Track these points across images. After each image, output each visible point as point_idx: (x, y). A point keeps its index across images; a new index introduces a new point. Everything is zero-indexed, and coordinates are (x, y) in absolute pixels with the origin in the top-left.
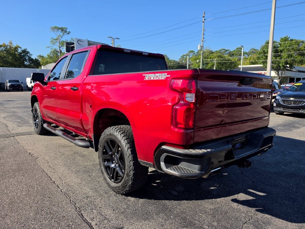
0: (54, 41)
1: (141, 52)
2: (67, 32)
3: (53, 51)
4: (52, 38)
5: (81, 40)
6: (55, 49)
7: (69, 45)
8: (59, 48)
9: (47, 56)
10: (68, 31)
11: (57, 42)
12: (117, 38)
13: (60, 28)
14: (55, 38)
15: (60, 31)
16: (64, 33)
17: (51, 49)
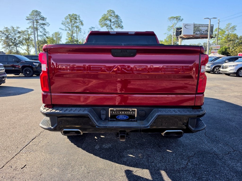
0: (170, 28)
1: (127, 32)
2: (181, 20)
3: (169, 36)
4: (169, 26)
5: (188, 25)
6: (170, 34)
7: (179, 30)
8: (173, 33)
9: (164, 41)
10: (181, 18)
11: (172, 28)
12: (214, 18)
13: (175, 18)
14: (171, 26)
15: (175, 19)
16: (178, 21)
17: (167, 34)
